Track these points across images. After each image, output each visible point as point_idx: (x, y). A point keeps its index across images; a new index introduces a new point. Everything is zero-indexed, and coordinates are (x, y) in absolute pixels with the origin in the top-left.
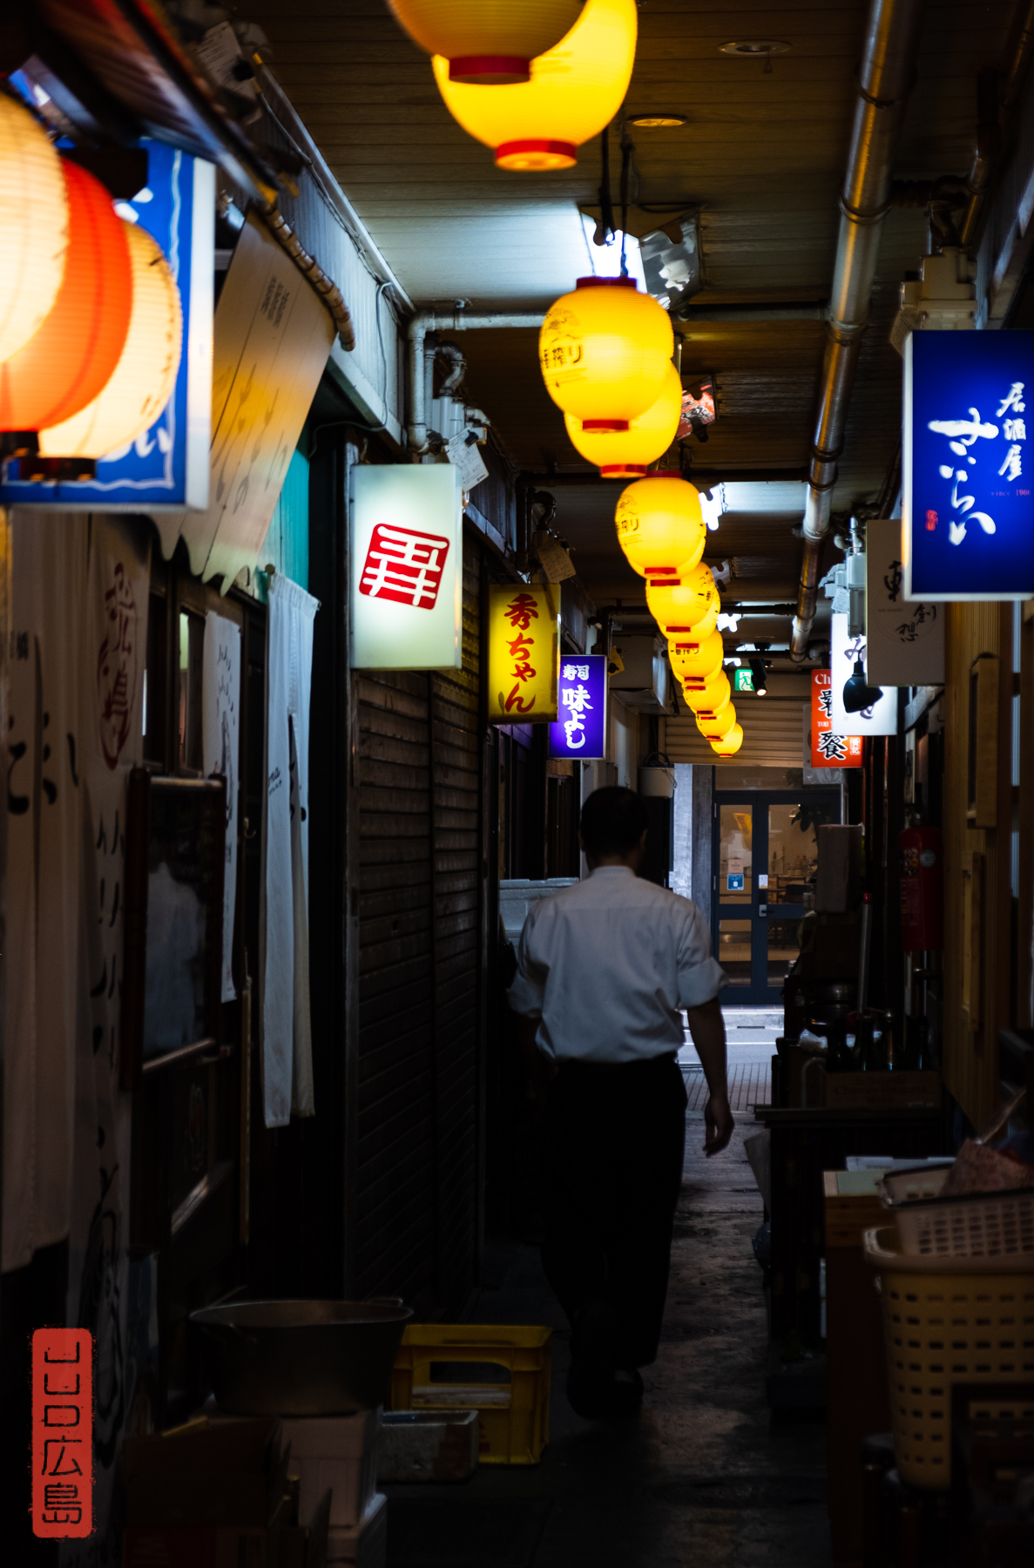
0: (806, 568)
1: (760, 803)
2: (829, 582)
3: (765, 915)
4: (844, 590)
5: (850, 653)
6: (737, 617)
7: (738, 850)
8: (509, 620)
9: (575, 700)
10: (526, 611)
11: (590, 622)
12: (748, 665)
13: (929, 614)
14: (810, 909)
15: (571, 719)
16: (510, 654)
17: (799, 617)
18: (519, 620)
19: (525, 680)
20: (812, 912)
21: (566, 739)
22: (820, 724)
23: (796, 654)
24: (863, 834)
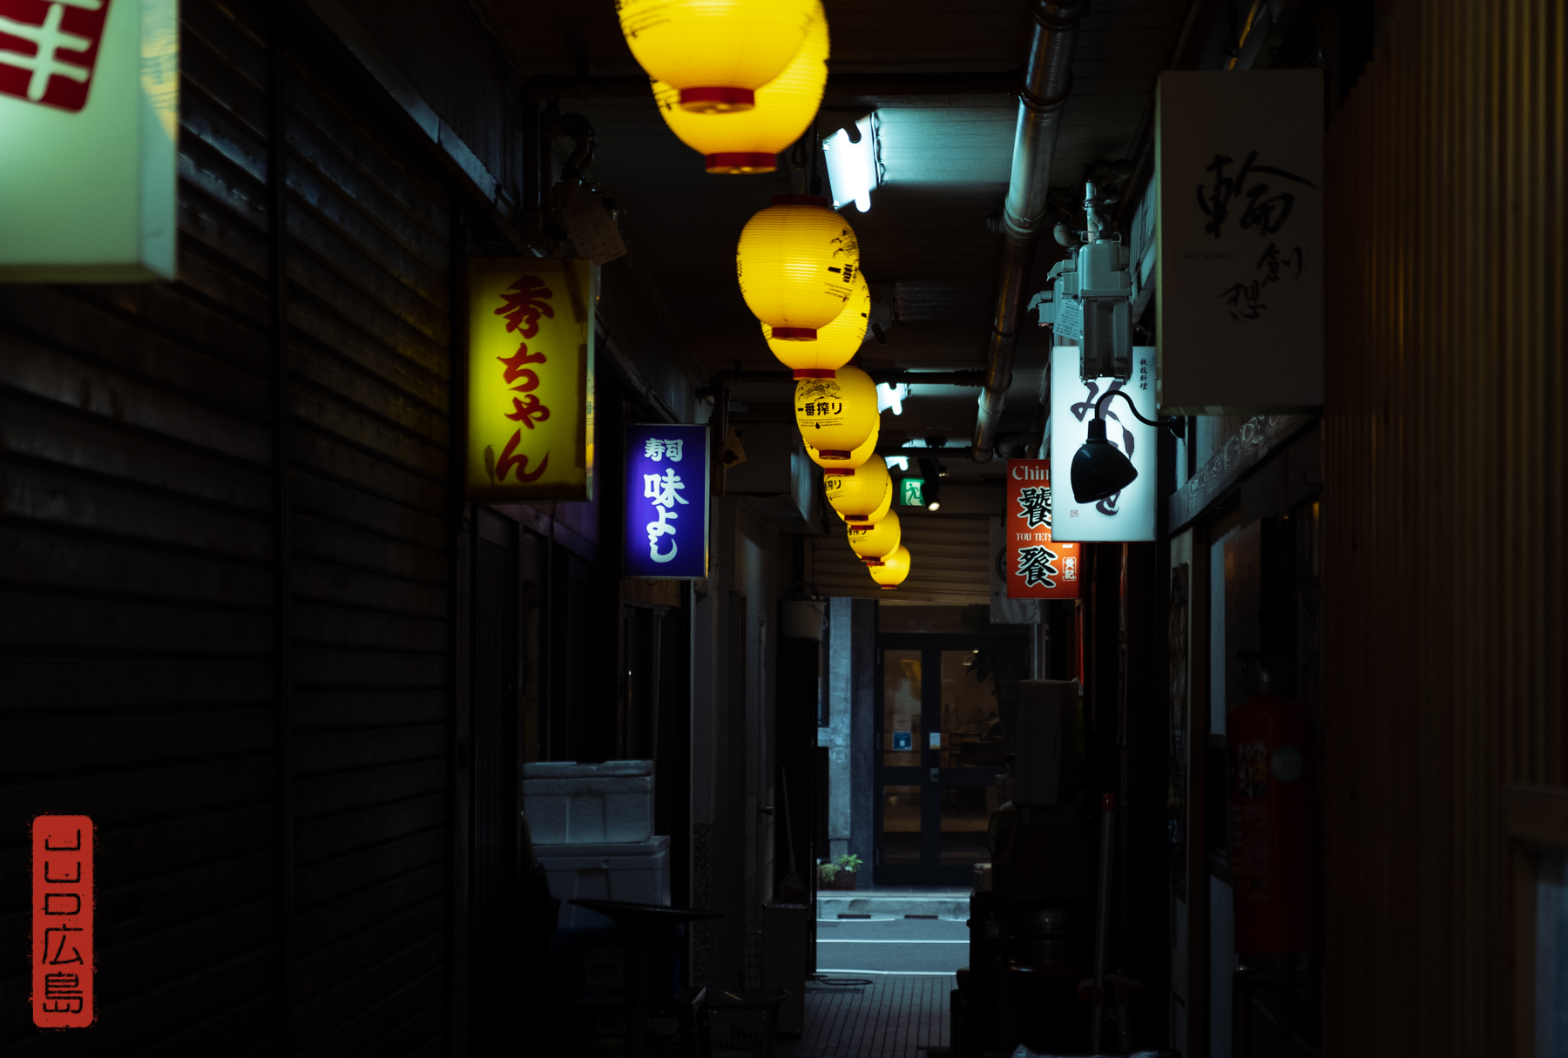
0: (1004, 298)
1: (931, 648)
2: (1045, 301)
3: (936, 780)
4: (1074, 303)
5: (1081, 410)
6: (901, 389)
7: (905, 701)
8: (502, 321)
9: (662, 490)
10: (532, 306)
11: (700, 394)
12: (919, 473)
13: (1287, 263)
14: (1006, 800)
15: (657, 519)
16: (503, 381)
17: (989, 390)
18: (521, 321)
19: (530, 426)
20: (1009, 803)
21: (650, 548)
22: (1019, 536)
23: (980, 450)
24: (1081, 693)
